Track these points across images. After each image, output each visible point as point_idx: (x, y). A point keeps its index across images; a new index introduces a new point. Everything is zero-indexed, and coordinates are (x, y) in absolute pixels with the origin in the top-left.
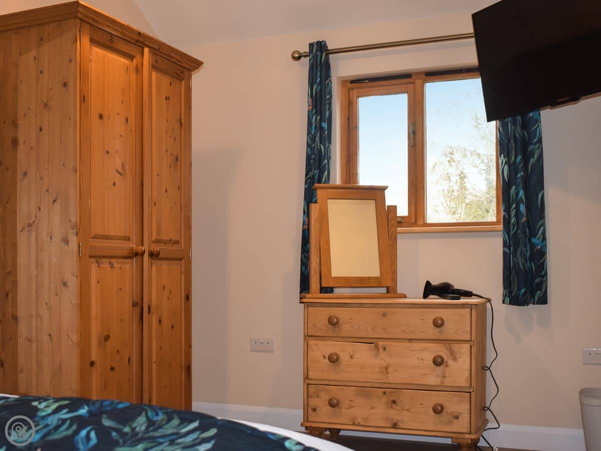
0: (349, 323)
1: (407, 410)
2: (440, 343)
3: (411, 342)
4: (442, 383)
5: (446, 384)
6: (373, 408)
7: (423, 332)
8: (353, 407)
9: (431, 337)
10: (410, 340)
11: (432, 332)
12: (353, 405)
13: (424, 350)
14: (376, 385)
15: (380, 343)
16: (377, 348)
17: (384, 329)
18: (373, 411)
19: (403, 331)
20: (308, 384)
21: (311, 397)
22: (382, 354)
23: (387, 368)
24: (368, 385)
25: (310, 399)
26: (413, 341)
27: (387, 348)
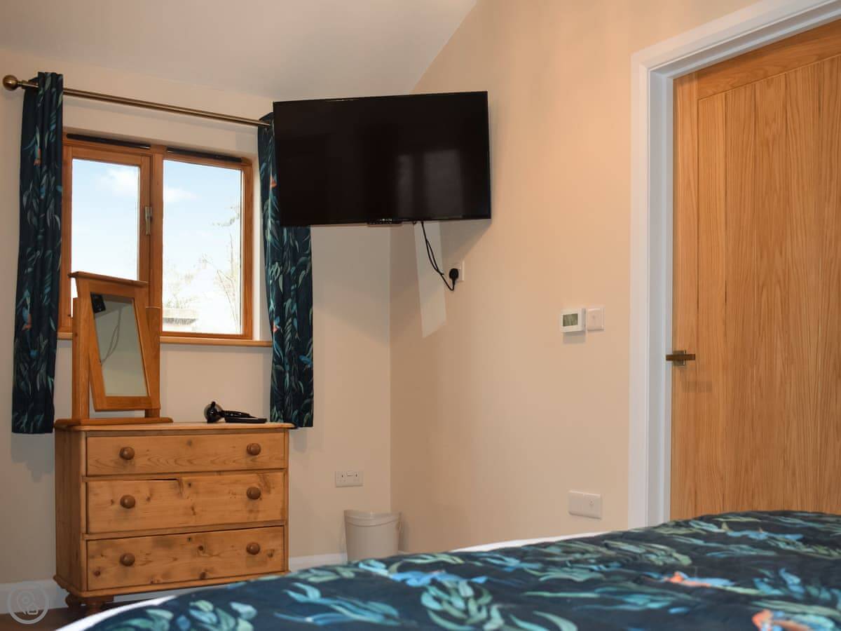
0: (147, 455)
1: (218, 555)
2: (252, 473)
3: (220, 475)
4: (255, 518)
5: (258, 520)
6: (175, 559)
7: (234, 462)
8: (151, 561)
9: (245, 467)
10: (219, 472)
11: (245, 461)
12: (150, 560)
13: (236, 482)
14: (179, 531)
15: (185, 478)
16: (180, 484)
17: (190, 462)
18: (176, 563)
19: (213, 462)
20: (87, 541)
21: (93, 557)
22: (187, 491)
23: (193, 509)
24: (169, 532)
25: (90, 560)
26: (222, 473)
27: (194, 483)
